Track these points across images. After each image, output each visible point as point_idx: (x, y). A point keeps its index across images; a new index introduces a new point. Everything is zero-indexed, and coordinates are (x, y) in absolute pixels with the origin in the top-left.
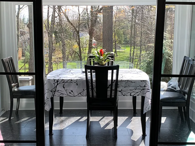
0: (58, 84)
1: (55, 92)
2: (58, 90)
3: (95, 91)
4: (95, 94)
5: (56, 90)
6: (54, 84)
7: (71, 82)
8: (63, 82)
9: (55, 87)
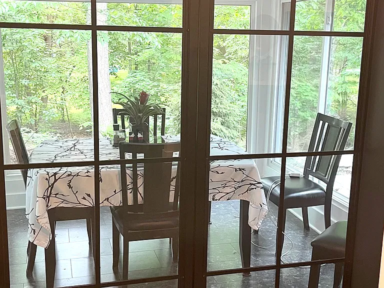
0: (56, 180)
1: (49, 197)
2: (57, 194)
3: (141, 194)
4: (140, 200)
5: (51, 193)
6: (47, 179)
7: (87, 174)
8: (69, 175)
9: (49, 186)
